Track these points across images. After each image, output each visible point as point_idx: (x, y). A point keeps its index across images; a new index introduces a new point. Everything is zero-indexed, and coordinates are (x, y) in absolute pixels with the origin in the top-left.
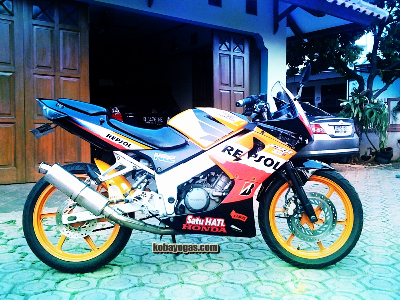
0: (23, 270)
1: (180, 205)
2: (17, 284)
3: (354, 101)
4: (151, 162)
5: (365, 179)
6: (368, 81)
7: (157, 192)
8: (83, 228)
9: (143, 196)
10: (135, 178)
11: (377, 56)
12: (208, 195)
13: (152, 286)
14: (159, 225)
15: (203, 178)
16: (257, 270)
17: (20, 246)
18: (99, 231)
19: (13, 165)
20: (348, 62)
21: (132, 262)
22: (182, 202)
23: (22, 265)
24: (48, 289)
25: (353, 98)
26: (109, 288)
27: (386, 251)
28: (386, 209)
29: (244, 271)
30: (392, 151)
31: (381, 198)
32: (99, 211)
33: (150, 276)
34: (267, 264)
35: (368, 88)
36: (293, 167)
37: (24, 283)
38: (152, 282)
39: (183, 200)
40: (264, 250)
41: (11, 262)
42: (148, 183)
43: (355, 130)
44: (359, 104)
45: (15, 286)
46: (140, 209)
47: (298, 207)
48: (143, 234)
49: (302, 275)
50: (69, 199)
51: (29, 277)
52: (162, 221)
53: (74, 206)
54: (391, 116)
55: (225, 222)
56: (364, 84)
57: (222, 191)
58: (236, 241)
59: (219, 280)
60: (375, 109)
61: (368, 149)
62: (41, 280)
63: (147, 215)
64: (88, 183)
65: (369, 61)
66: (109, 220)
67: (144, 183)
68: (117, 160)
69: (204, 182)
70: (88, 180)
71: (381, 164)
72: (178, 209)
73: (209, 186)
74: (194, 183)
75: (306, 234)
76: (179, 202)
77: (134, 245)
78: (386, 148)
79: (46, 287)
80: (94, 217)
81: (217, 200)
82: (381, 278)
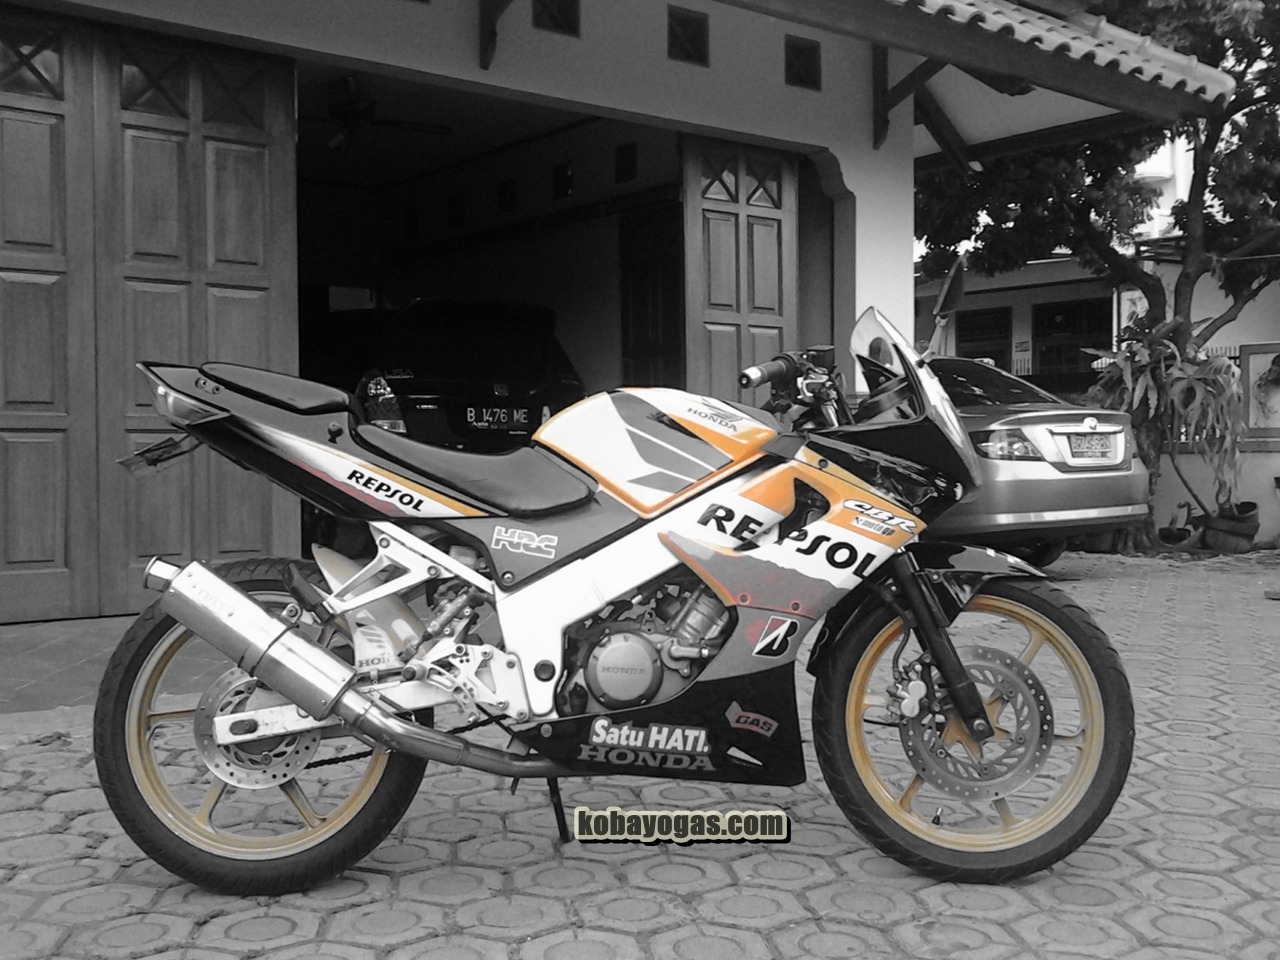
0: (93, 885)
1: (571, 686)
2: (75, 927)
3: (1134, 354)
4: (484, 553)
5: (1167, 603)
6: (1177, 292)
7: (502, 647)
8: (276, 756)
9: (458, 659)
10: (435, 602)
11: (1205, 211)
12: (656, 656)
13: (485, 933)
14: (508, 747)
15: (640, 603)
16: (808, 888)
17: (84, 813)
18: (326, 767)
19: (59, 558)
20: (1115, 232)
21: (425, 863)
22: (579, 678)
23: (91, 872)
24: (171, 944)
25: (1129, 345)
26: (354, 941)
27: (1214, 828)
28: (1225, 698)
29: (770, 891)
30: (1256, 514)
31: (1210, 664)
32: (325, 704)
33: (481, 905)
34: (839, 867)
35: (1176, 314)
36: (918, 569)
37: (97, 924)
38: (485, 921)
39: (581, 671)
40: (835, 825)
41: (57, 861)
42: (474, 619)
43: (1134, 449)
44: (1149, 364)
45: (70, 933)
46: (450, 699)
47: (934, 692)
48: (461, 775)
49: (946, 901)
50: (235, 669)
51: (112, 909)
52: (516, 736)
53: (250, 689)
54: (1252, 402)
55: (709, 740)
56: (1164, 303)
57: (700, 643)
58: (749, 798)
59: (689, 917)
60: (1199, 380)
61: (1181, 506)
62: (149, 916)
63: (470, 716)
64: (294, 620)
65: (1180, 230)
66: (355, 733)
67: (461, 619)
68: (380, 549)
69: (647, 616)
70: (291, 611)
71: (1221, 556)
72: (564, 697)
73: (661, 629)
74: (616, 620)
75: (957, 774)
76: (569, 677)
77: (433, 811)
78: (1236, 505)
79: (164, 937)
80: (310, 723)
81: (686, 671)
82: (1188, 911)
